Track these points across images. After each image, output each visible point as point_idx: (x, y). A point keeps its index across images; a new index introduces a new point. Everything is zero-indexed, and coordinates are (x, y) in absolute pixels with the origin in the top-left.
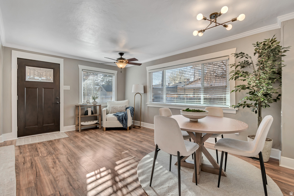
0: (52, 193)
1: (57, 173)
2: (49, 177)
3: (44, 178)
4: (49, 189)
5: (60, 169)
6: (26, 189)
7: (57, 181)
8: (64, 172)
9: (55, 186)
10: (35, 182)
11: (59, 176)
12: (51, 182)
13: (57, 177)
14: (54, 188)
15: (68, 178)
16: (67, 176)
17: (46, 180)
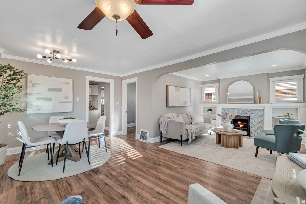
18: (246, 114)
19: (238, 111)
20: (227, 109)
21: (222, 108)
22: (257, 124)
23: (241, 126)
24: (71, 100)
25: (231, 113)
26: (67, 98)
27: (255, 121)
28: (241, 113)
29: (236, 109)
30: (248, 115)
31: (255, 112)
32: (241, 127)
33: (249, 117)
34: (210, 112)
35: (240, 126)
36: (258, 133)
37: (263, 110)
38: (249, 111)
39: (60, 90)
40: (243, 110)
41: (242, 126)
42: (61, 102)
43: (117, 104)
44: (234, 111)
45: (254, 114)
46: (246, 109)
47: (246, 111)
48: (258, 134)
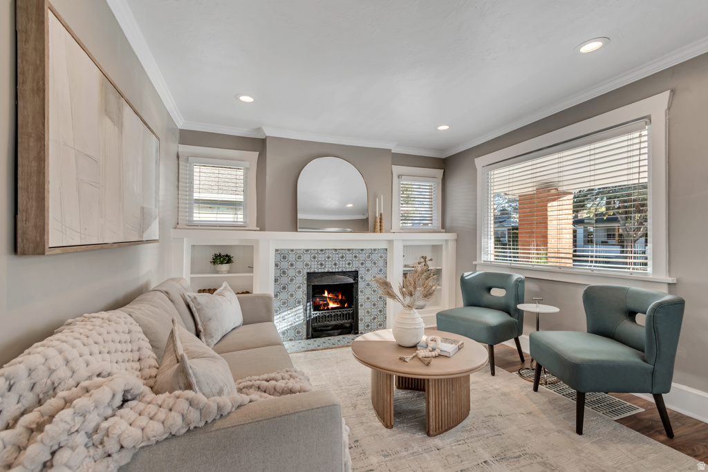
18: (349, 264)
19: (329, 257)
20: (292, 250)
21: (277, 250)
22: (374, 291)
23: (332, 305)
25: (307, 265)
27: (368, 285)
28: (335, 264)
29: (322, 250)
30: (354, 269)
31: (369, 257)
32: (333, 309)
33: (355, 274)
34: (225, 267)
35: (328, 304)
36: (374, 318)
37: (386, 250)
38: (356, 257)
40: (341, 253)
41: (335, 306)
44: (314, 258)
45: (368, 264)
46: (349, 250)
47: (349, 257)
48: (376, 321)
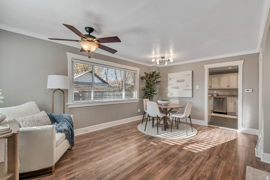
0: (223, 161)
1: (208, 169)
2: (216, 171)
3: (220, 173)
4: (223, 164)
5: (203, 170)
6: (238, 175)
7: (214, 164)
8: (202, 166)
9: (218, 162)
10: (229, 175)
11: (209, 166)
12: (218, 166)
13: (211, 166)
14: (220, 162)
15: (206, 160)
16: (205, 162)
17: (220, 170)
24: (191, 88)
26: (188, 86)
39: (183, 81)
42: (184, 90)
43: (249, 91)
